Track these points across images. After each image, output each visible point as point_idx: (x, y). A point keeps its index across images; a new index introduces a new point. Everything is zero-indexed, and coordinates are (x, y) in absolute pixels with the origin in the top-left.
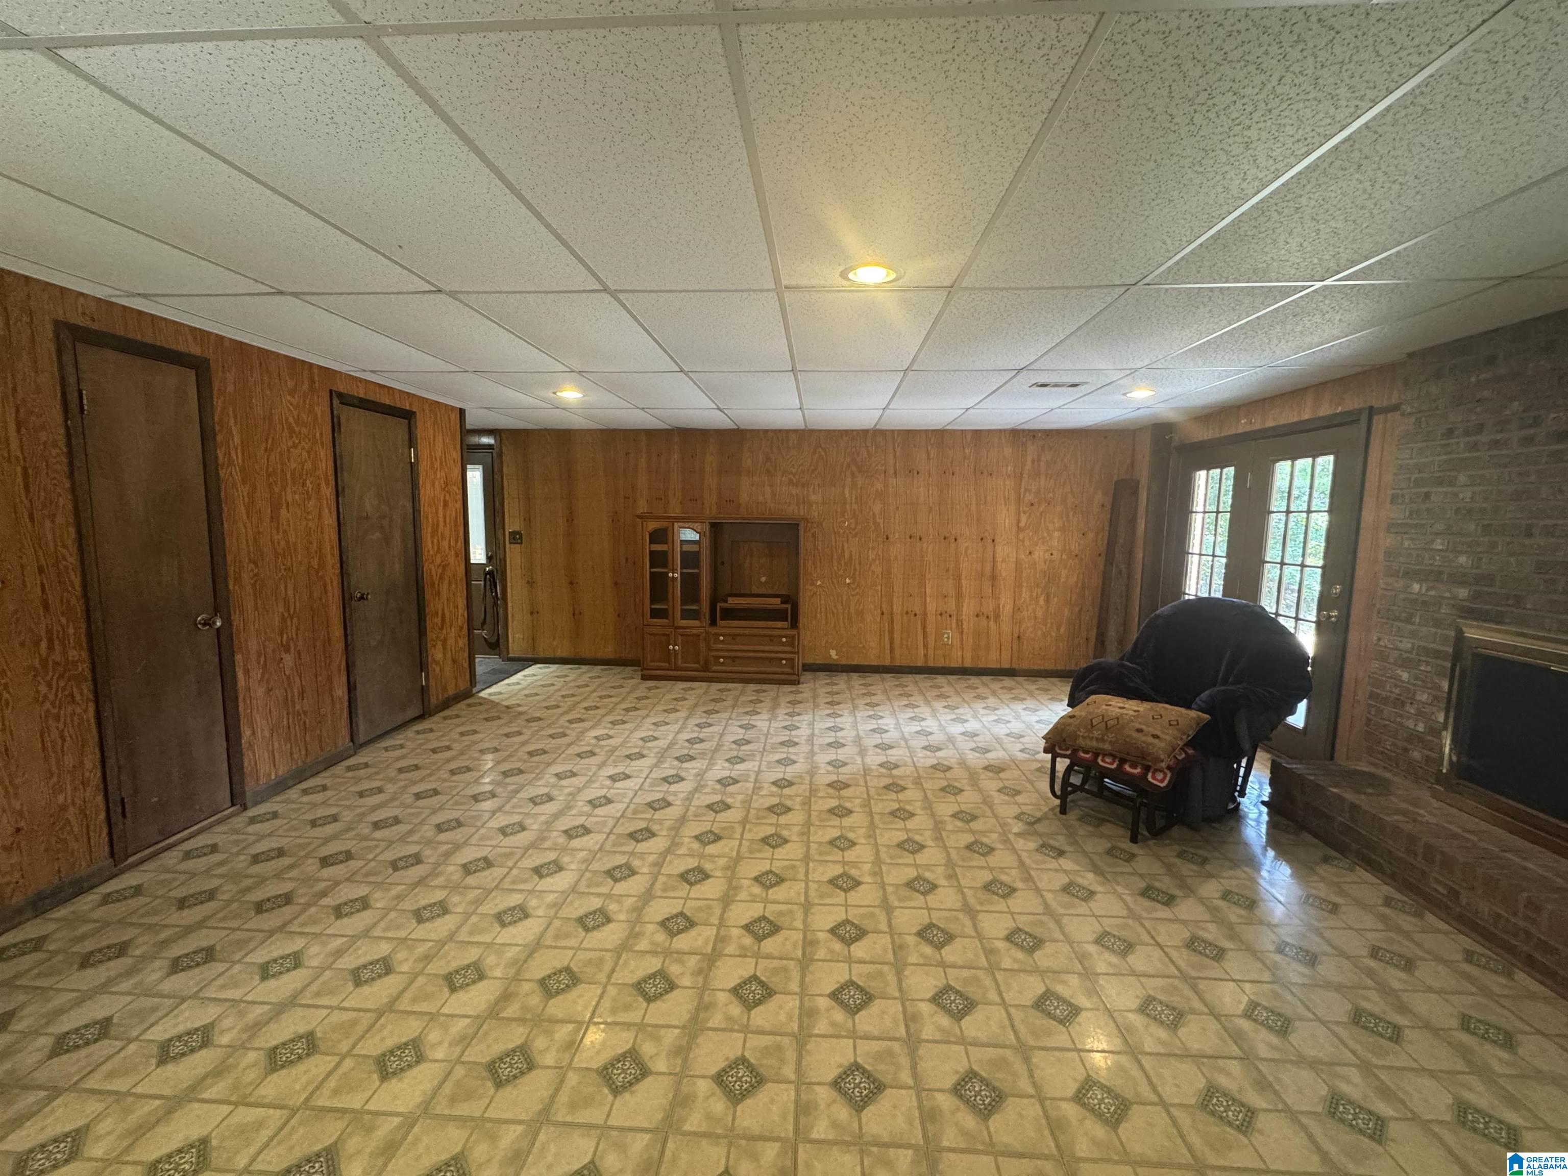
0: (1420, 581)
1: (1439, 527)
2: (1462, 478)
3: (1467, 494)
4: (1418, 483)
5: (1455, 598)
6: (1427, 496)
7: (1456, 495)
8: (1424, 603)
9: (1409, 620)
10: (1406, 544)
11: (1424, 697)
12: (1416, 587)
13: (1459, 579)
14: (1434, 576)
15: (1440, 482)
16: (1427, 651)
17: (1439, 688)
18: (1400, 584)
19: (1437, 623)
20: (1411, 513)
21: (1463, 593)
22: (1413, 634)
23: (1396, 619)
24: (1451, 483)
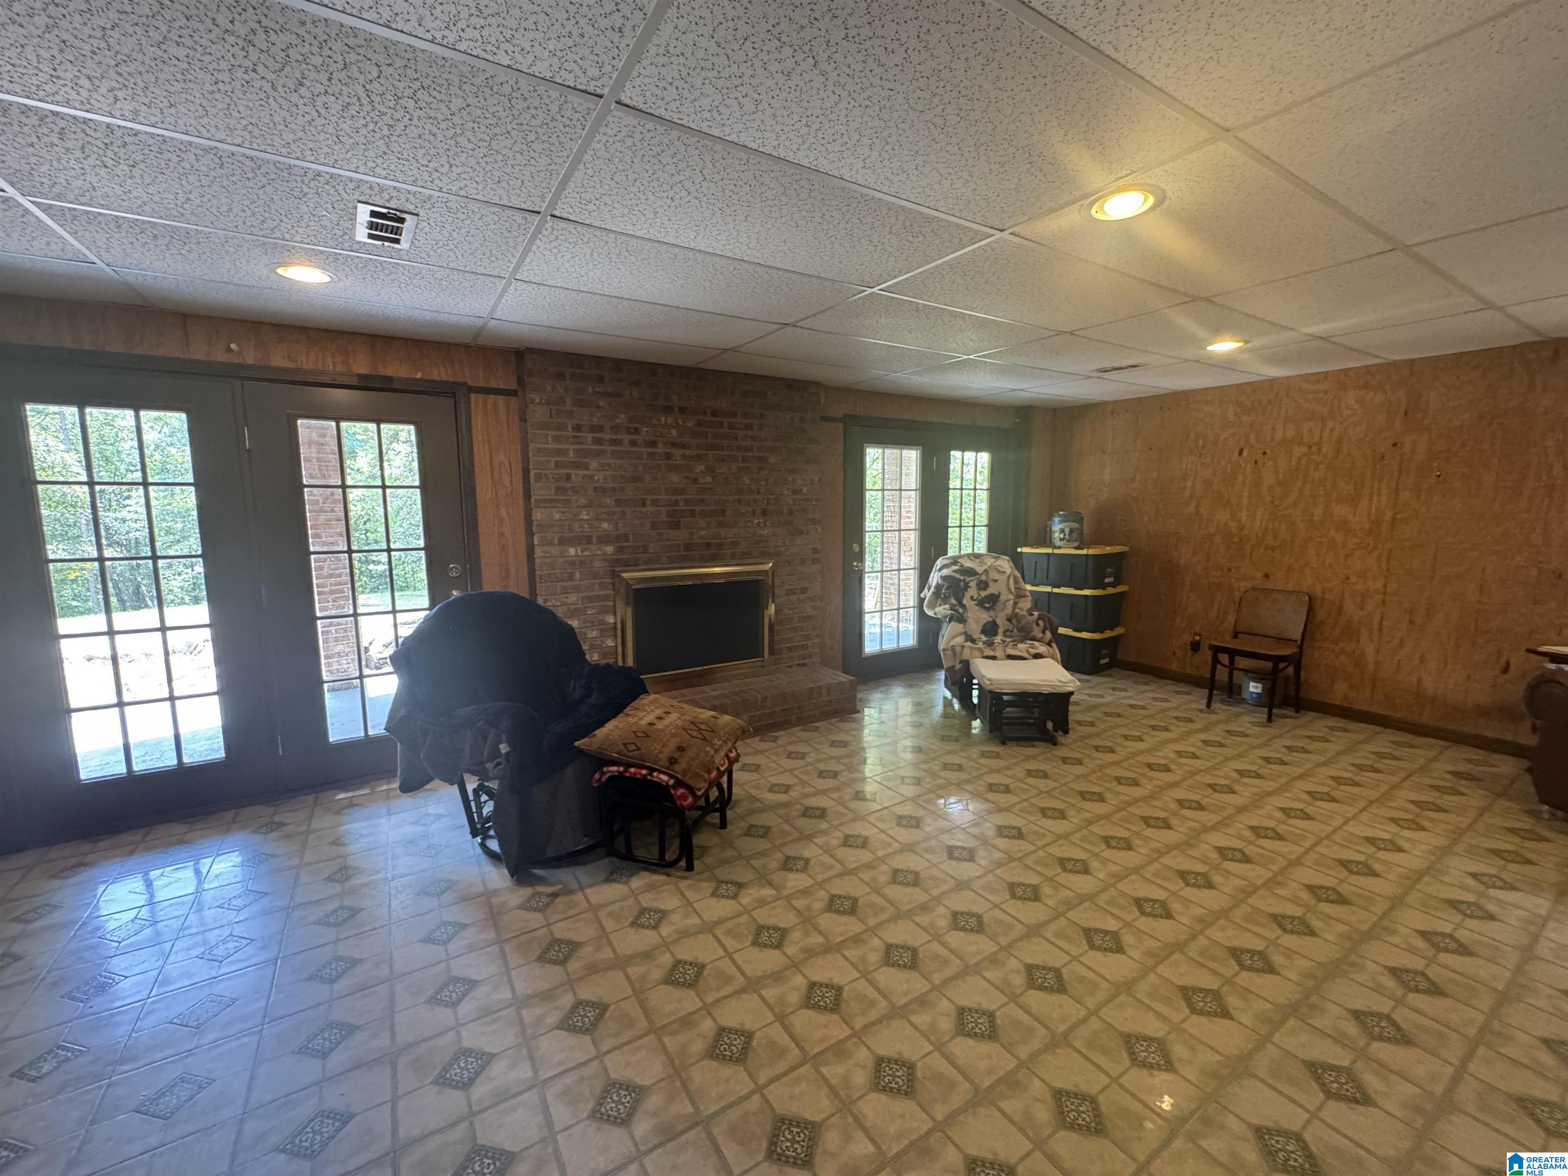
0: (573, 545)
1: (583, 501)
2: (594, 465)
3: (599, 476)
4: (558, 465)
5: (605, 554)
6: (568, 477)
7: (592, 477)
8: (581, 562)
9: (571, 578)
10: (557, 516)
11: (595, 633)
12: (572, 551)
13: (604, 539)
14: (584, 540)
15: (577, 465)
16: (590, 599)
17: (602, 622)
18: (555, 551)
19: (595, 576)
20: (557, 489)
21: (610, 549)
22: (578, 589)
23: (562, 580)
24: (586, 467)
